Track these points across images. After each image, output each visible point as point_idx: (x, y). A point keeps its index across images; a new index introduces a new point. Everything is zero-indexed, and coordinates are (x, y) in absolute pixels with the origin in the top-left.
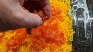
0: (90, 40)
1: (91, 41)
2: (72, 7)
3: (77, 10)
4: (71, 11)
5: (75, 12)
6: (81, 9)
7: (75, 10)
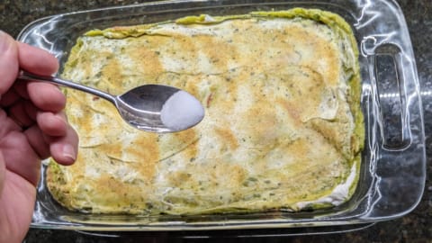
0: (419, 146)
1: (422, 148)
2: (359, 42)
3: (376, 51)
4: (356, 56)
5: (369, 56)
6: (390, 48)
7: (370, 52)
